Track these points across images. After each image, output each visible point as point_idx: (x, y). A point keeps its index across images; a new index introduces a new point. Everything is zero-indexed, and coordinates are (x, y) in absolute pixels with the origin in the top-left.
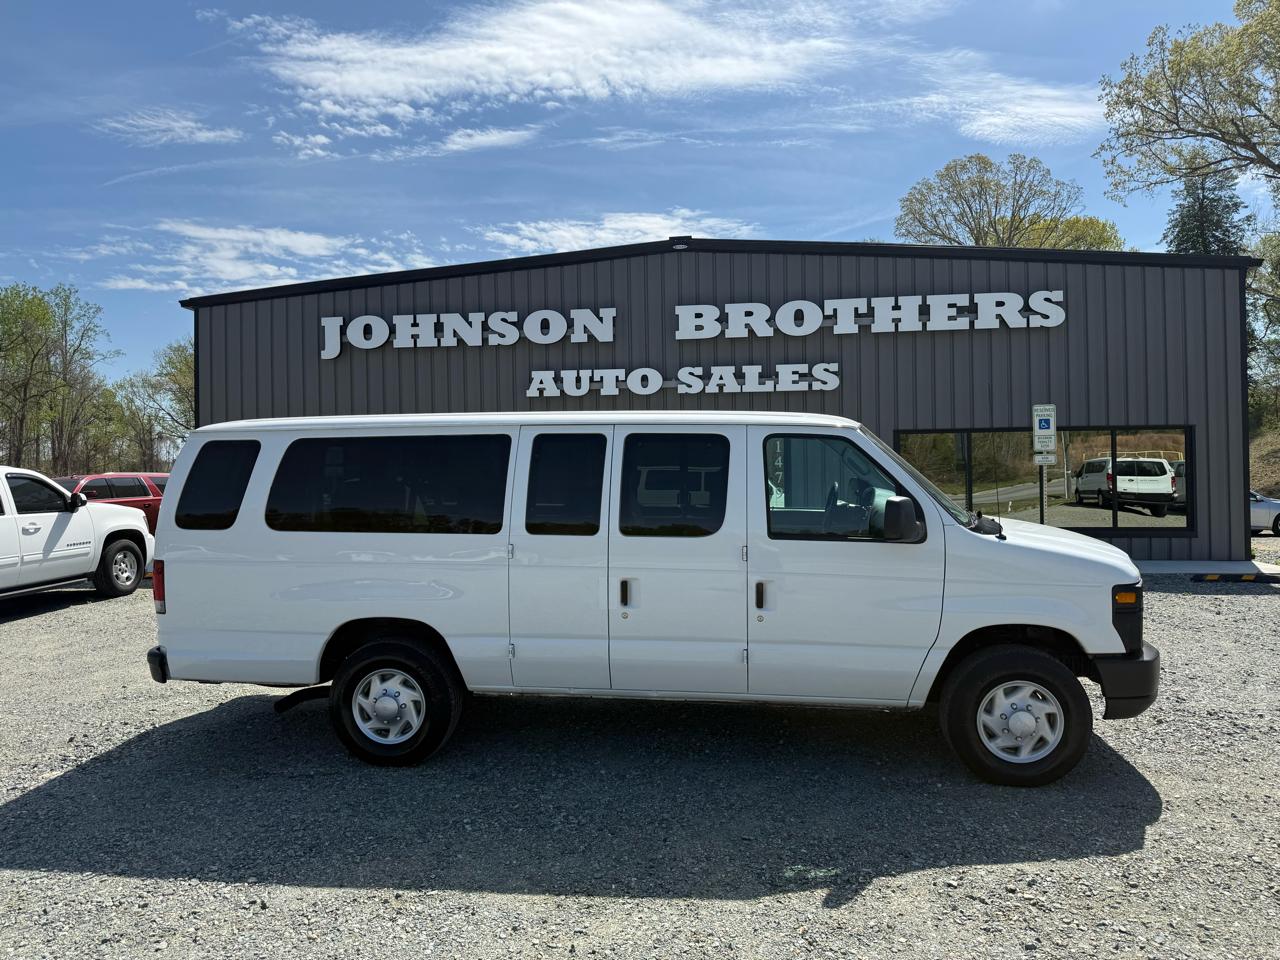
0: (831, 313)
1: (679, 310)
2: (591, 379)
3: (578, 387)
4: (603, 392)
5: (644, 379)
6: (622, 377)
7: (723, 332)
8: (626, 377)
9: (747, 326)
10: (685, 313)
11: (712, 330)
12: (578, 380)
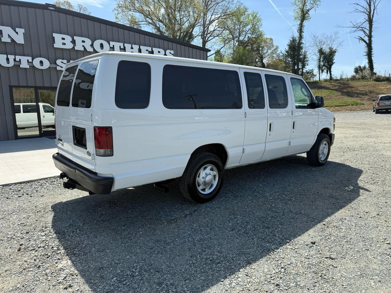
0: (112, 47)
1: (55, 35)
2: (15, 60)
3: (8, 63)
4: (21, 66)
5: (41, 62)
6: (30, 60)
7: (74, 47)
8: (32, 61)
9: (83, 46)
10: (58, 37)
11: (69, 46)
12: (8, 59)
